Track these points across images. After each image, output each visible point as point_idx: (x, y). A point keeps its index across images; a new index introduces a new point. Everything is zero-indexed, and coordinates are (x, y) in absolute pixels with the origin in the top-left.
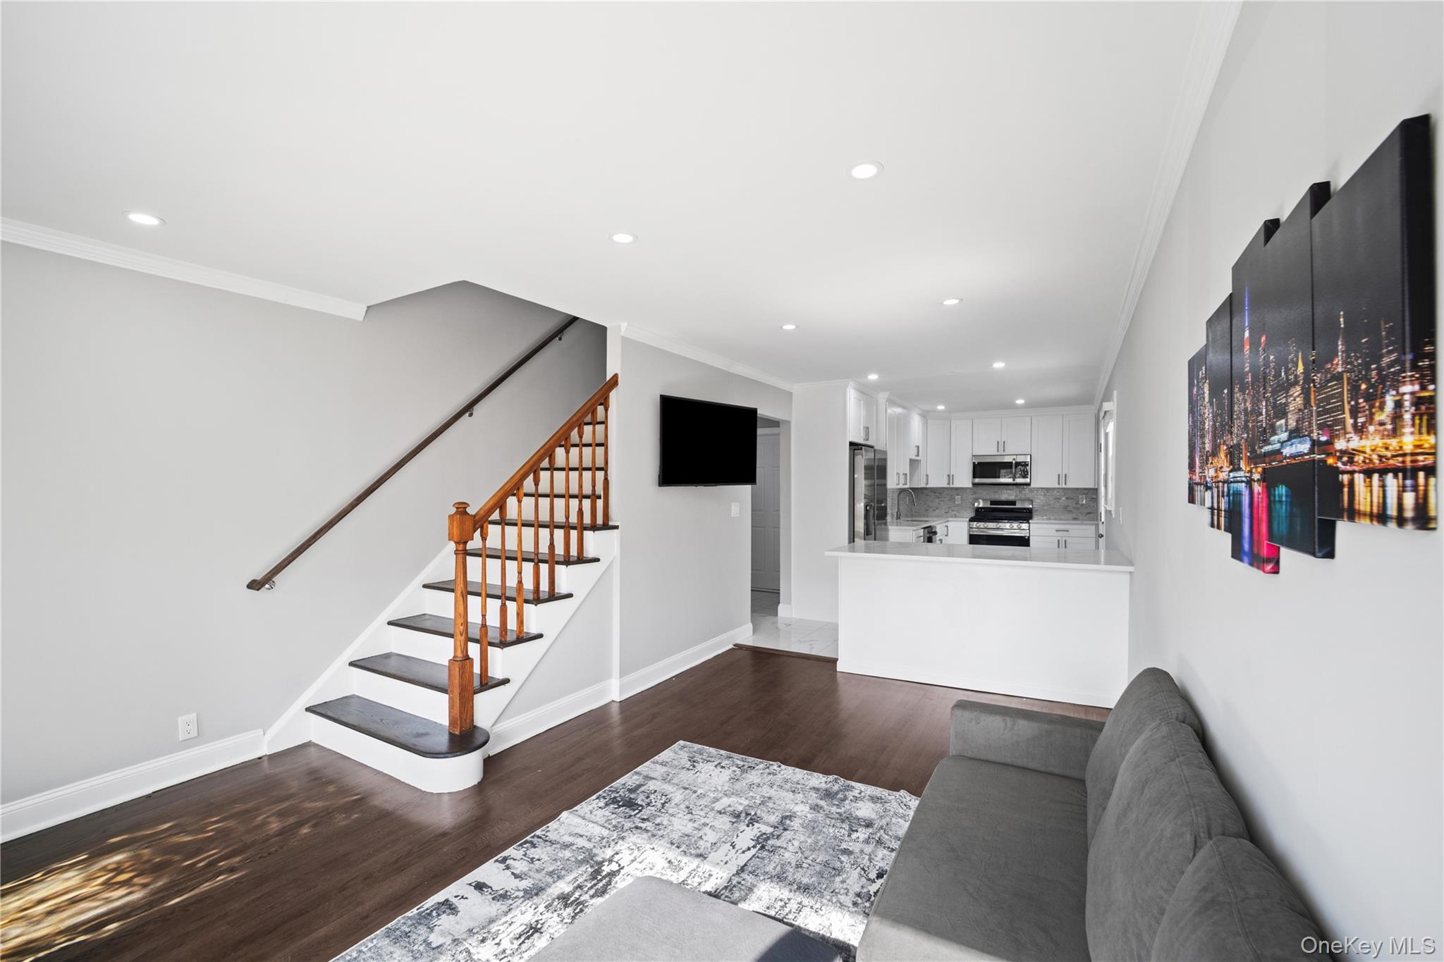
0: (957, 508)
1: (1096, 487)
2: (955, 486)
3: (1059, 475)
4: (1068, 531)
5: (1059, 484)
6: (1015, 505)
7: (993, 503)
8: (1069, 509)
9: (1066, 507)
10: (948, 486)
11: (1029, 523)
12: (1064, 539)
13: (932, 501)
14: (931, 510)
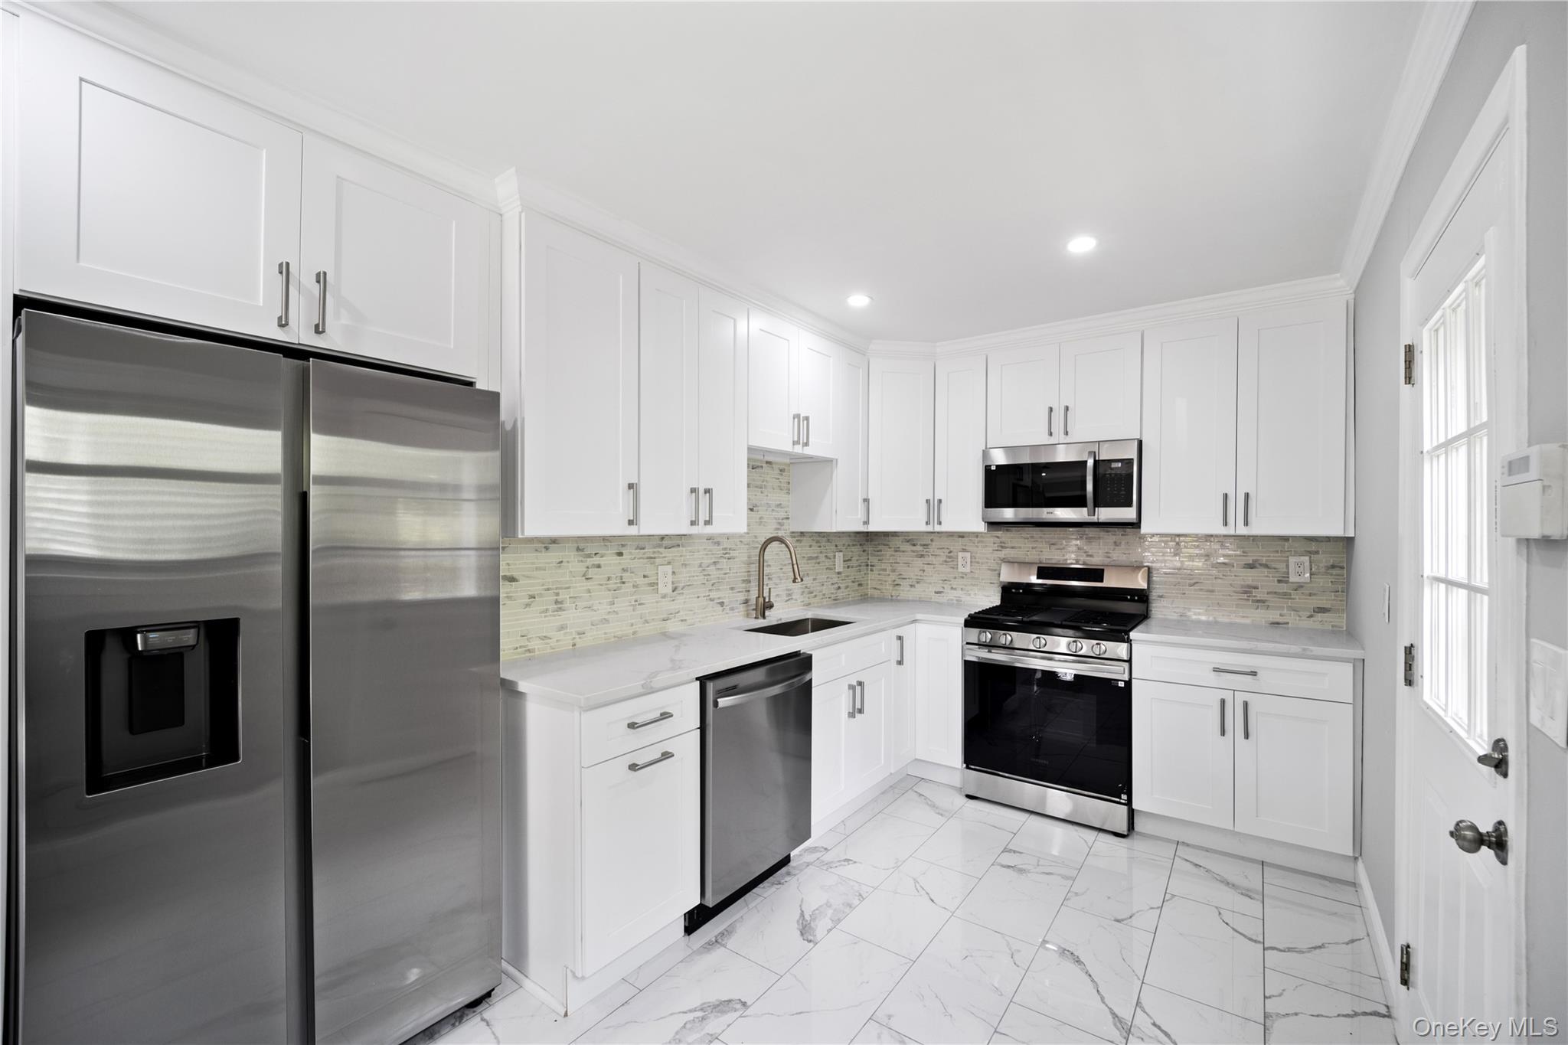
0: (961, 581)
1: (1352, 535)
2: (944, 528)
3: (1226, 496)
4: (1254, 674)
5: (1225, 523)
6: (1102, 581)
7: (1042, 572)
8: (1259, 594)
9: (1248, 591)
10: (930, 529)
11: (1129, 641)
12: (1241, 698)
13: (908, 564)
14: (905, 584)
